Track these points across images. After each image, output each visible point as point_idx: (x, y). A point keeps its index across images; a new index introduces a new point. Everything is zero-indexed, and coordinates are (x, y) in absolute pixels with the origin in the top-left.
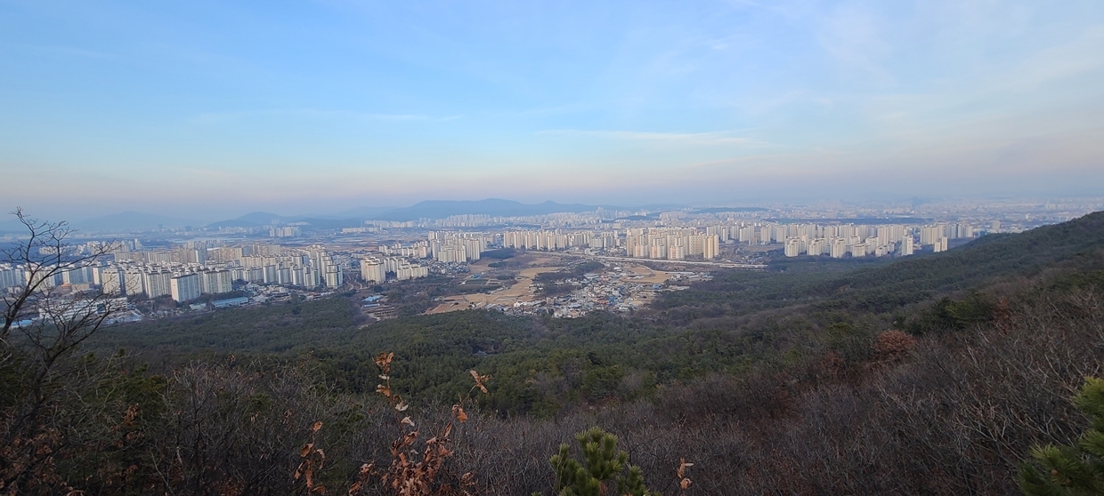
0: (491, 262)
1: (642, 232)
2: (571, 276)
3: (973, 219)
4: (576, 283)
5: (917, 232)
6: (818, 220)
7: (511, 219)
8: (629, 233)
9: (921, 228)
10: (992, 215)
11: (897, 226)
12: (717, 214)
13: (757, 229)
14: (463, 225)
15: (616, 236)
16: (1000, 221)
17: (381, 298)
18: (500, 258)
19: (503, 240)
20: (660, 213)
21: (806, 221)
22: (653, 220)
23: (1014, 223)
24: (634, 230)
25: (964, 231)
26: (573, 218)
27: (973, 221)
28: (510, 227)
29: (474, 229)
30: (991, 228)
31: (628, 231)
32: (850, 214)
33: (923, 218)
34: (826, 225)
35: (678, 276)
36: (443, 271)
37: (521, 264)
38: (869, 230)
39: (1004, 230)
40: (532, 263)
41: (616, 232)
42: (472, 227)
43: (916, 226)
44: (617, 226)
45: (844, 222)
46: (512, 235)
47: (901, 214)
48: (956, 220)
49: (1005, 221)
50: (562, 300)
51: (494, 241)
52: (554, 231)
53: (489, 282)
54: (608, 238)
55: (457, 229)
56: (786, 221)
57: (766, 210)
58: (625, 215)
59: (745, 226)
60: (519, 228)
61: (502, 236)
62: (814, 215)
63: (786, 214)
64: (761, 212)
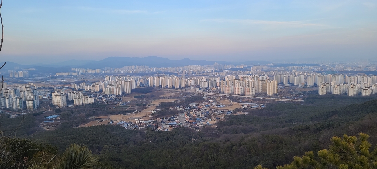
0: (137, 95)
2: (179, 105)
4: (181, 109)
6: (349, 72)
7: (161, 69)
12: (287, 67)
14: (131, 72)
17: (57, 117)
18: (143, 92)
19: (149, 82)
20: (252, 66)
21: (340, 73)
22: (246, 70)
26: (198, 69)
29: (137, 75)
35: (246, 106)
36: (104, 100)
37: (154, 97)
40: (162, 96)
46: (154, 79)
50: (168, 119)
51: (144, 82)
53: (130, 107)
54: (212, 81)
55: (126, 74)
57: (319, 65)
58: (231, 68)
59: (299, 75)
60: (164, 75)
62: (349, 69)
63: (331, 67)
64: (315, 66)
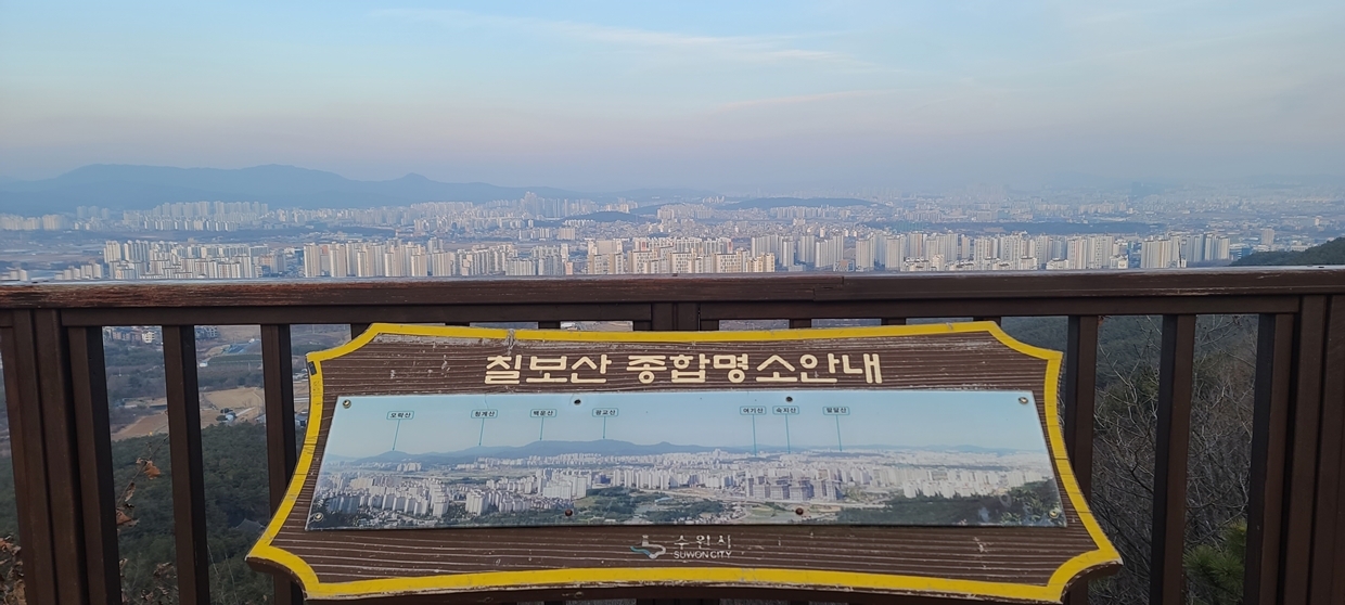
1: (620, 248)
3: (1231, 225)
5: (1135, 249)
6: (964, 225)
7: (322, 214)
8: (592, 249)
9: (1143, 241)
10: (1262, 218)
11: (1100, 237)
13: (850, 243)
14: (198, 225)
15: (565, 255)
16: (1275, 228)
19: (301, 263)
20: (659, 207)
21: (940, 228)
22: (643, 221)
23: (1297, 232)
24: (604, 244)
25: (1215, 248)
26: (469, 215)
27: (1232, 229)
28: (321, 233)
29: (226, 237)
30: (1259, 242)
31: (591, 245)
32: (1021, 214)
33: (1148, 222)
34: (976, 236)
38: (1054, 246)
39: (1281, 247)
41: (565, 247)
42: (223, 233)
43: (1136, 237)
44: (567, 233)
45: (1010, 228)
46: (325, 252)
47: (1110, 215)
48: (1203, 226)
49: (1282, 229)
51: (280, 263)
52: (425, 244)
54: (548, 259)
55: (181, 236)
56: (903, 227)
57: (868, 204)
58: (585, 210)
59: (827, 237)
60: (343, 236)
61: (301, 254)
62: (956, 216)
63: (904, 211)
64: (857, 207)
